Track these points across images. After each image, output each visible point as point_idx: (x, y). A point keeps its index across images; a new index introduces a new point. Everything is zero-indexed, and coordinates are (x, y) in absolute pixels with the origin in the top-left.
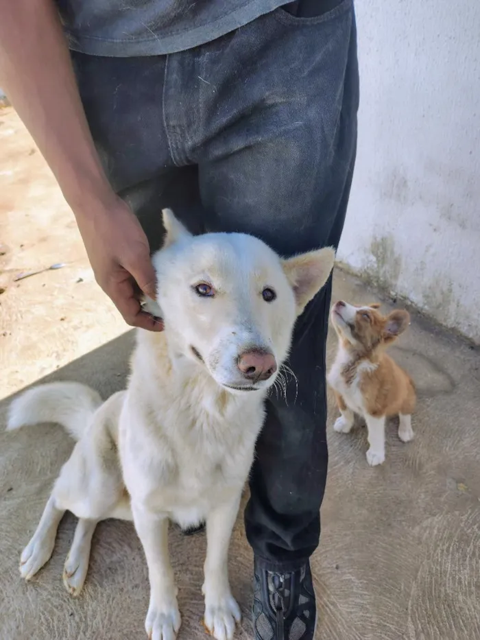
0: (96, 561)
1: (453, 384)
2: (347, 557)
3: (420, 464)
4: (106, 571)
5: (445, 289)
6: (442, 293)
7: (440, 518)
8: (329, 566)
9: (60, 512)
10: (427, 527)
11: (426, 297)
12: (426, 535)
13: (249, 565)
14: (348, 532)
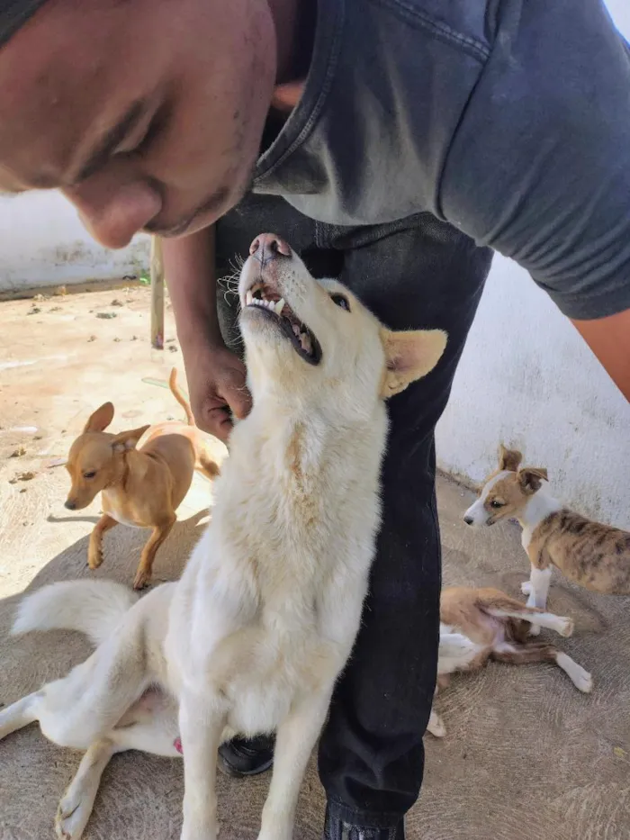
1: (604, 624)
3: (560, 719)
4: (115, 821)
6: (588, 510)
7: (590, 790)
10: (572, 800)
12: (570, 810)
14: (460, 798)
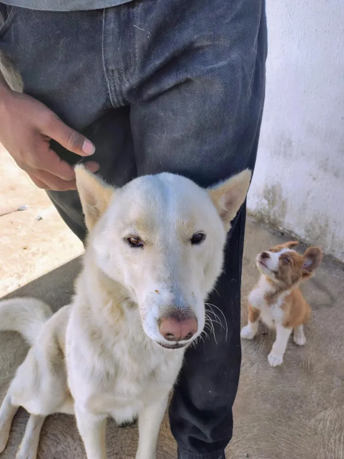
0: (43, 451)
1: (333, 299)
2: (255, 447)
3: (311, 365)
5: (323, 224)
6: (320, 227)
7: (331, 411)
8: (240, 454)
9: (15, 408)
10: (320, 420)
11: (308, 231)
12: (321, 426)
13: (173, 454)
14: (256, 424)
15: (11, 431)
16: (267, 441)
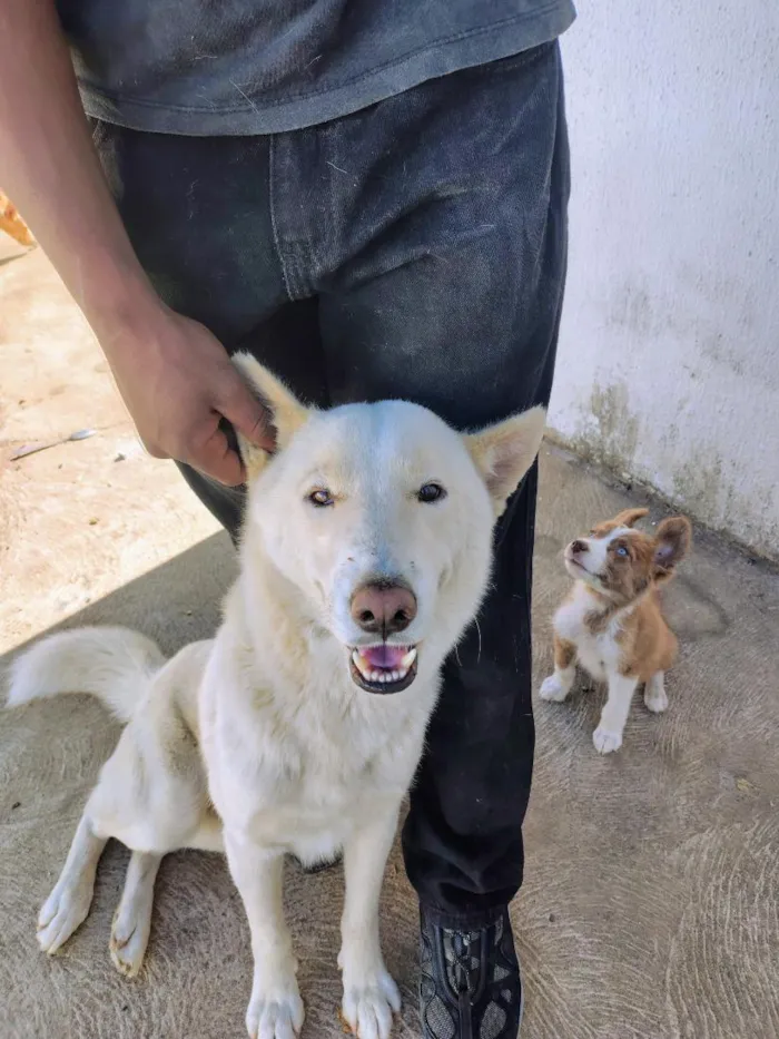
0: (162, 920)
1: (726, 621)
2: (567, 902)
3: (677, 750)
4: (178, 936)
5: (710, 468)
6: (705, 474)
7: (712, 835)
8: (538, 916)
9: (99, 840)
10: (691, 851)
11: (680, 481)
12: (690, 861)
13: (410, 919)
14: (568, 862)
15: (97, 884)
16: (588, 892)
